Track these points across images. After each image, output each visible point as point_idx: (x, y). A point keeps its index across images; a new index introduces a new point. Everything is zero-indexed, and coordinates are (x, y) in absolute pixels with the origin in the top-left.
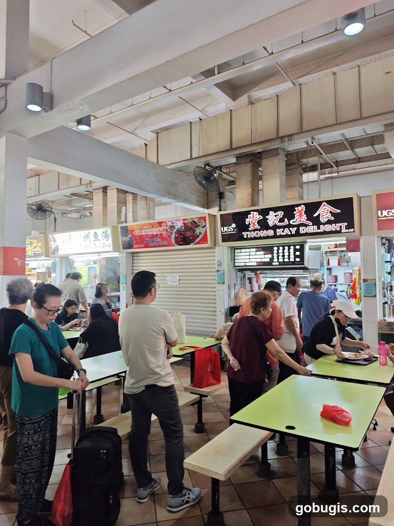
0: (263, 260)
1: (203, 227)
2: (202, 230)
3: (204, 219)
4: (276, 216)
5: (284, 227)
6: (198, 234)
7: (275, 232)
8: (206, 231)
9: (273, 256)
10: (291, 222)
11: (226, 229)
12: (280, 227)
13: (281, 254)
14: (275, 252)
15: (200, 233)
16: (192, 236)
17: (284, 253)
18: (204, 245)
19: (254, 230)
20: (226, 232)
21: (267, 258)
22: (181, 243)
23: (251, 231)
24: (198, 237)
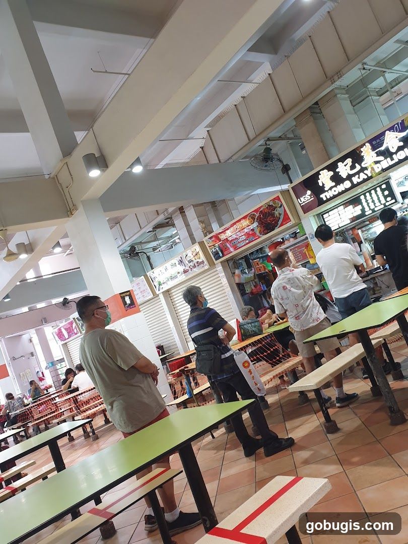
0: (355, 214)
1: (280, 207)
2: (281, 210)
3: (278, 198)
4: (345, 165)
5: (358, 173)
6: (278, 215)
7: (352, 182)
8: (285, 210)
9: (363, 206)
10: (363, 165)
11: (302, 199)
12: (354, 175)
13: (370, 201)
14: (363, 201)
15: (280, 214)
16: (273, 220)
17: (372, 198)
18: (288, 225)
19: (331, 189)
20: (304, 202)
21: (357, 210)
22: (266, 231)
23: (327, 191)
24: (280, 218)
